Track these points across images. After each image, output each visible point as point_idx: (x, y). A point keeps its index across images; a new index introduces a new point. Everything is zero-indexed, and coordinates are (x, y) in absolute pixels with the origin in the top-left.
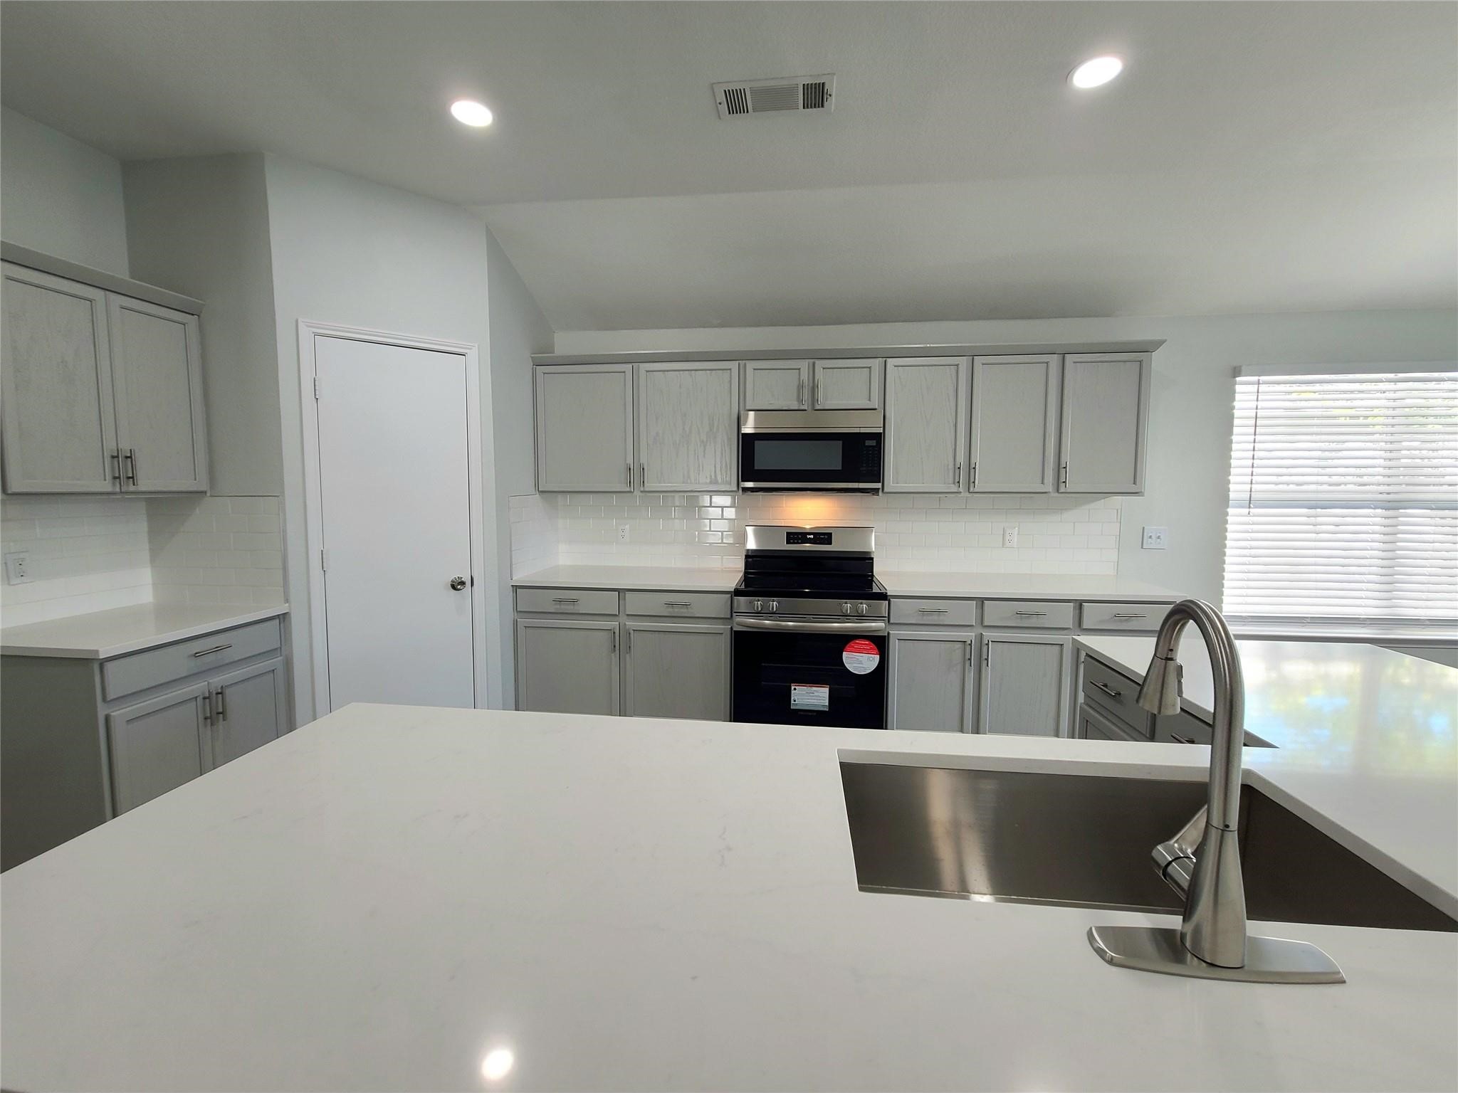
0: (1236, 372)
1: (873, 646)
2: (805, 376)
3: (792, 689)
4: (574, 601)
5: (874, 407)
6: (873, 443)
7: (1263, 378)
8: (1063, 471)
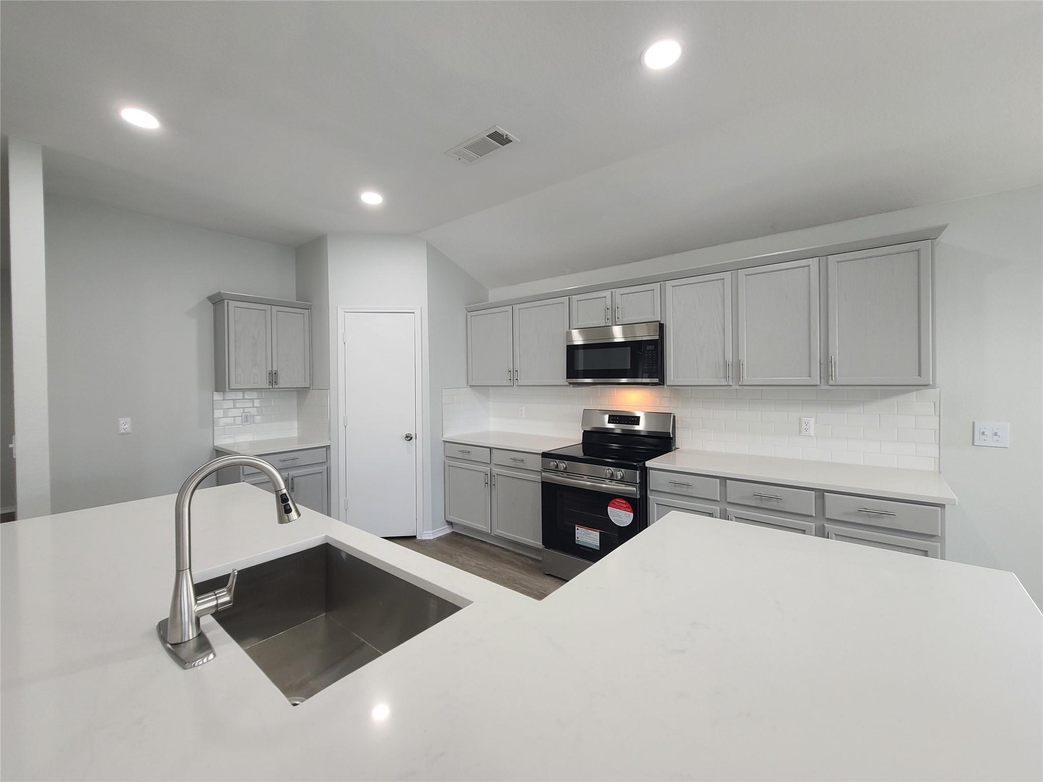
3: (576, 529)
4: (469, 453)
5: (657, 320)
6: (652, 347)
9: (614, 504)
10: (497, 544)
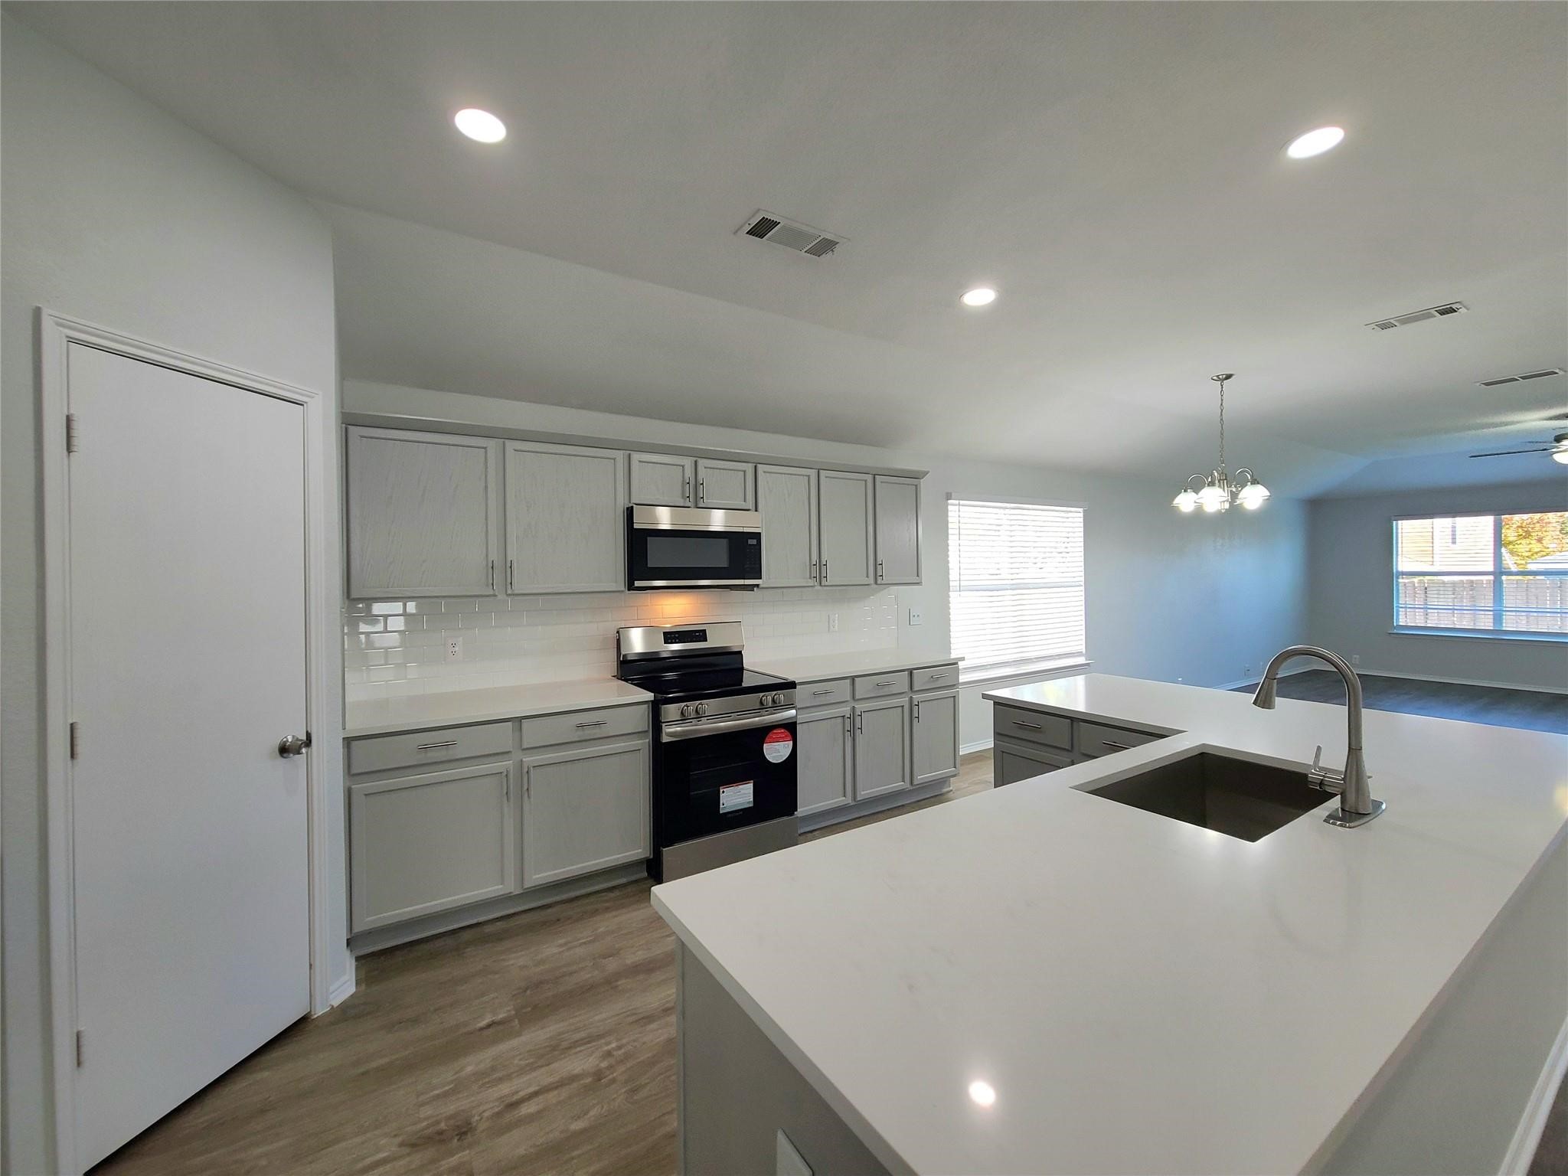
0: (949, 497)
1: (788, 733)
2: (689, 473)
3: (721, 793)
4: (447, 745)
5: (748, 508)
6: (754, 542)
7: (962, 502)
8: (879, 567)
9: (771, 737)
10: (512, 911)
